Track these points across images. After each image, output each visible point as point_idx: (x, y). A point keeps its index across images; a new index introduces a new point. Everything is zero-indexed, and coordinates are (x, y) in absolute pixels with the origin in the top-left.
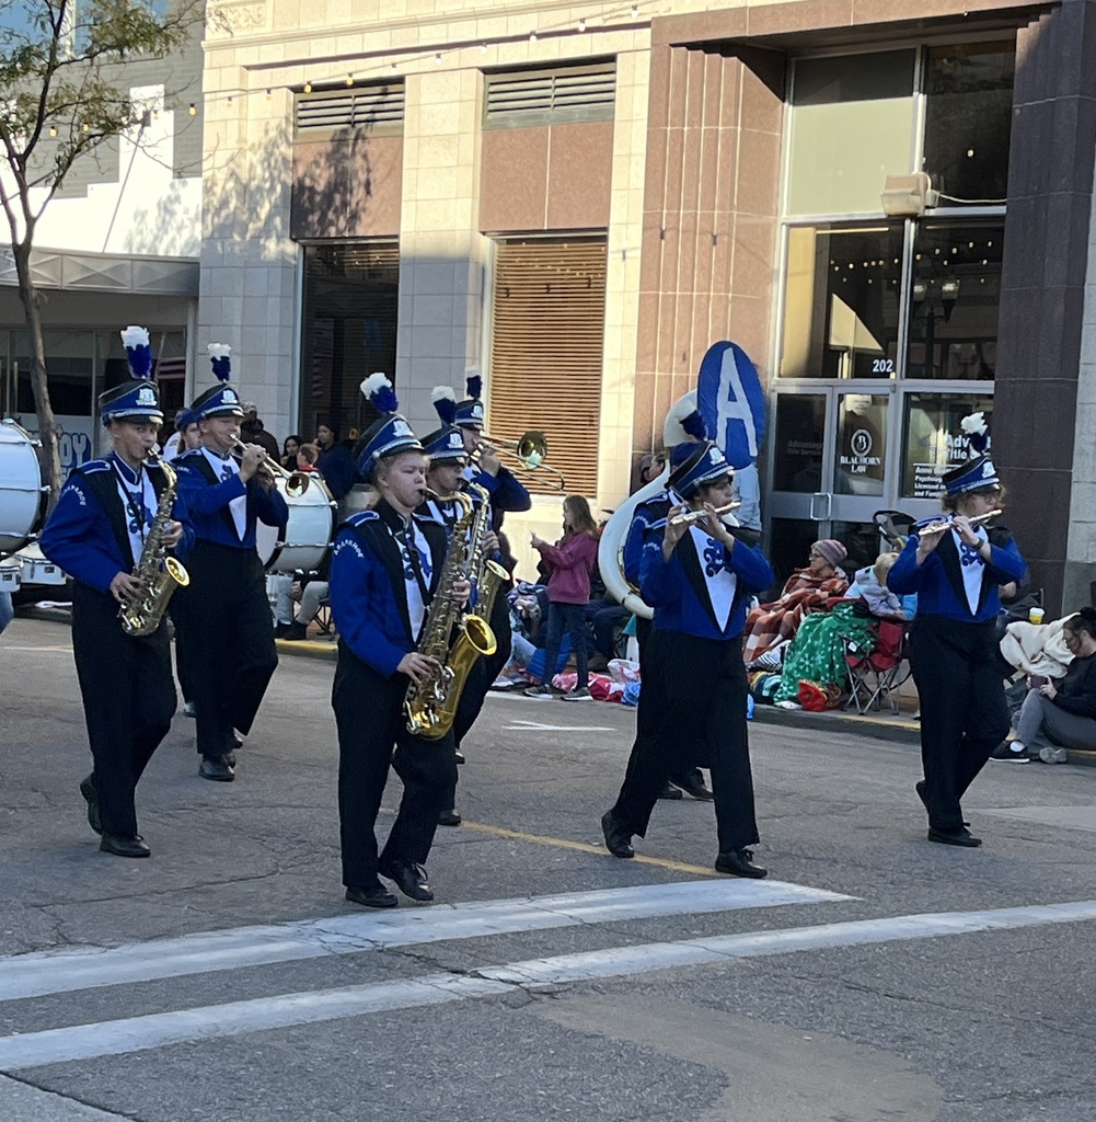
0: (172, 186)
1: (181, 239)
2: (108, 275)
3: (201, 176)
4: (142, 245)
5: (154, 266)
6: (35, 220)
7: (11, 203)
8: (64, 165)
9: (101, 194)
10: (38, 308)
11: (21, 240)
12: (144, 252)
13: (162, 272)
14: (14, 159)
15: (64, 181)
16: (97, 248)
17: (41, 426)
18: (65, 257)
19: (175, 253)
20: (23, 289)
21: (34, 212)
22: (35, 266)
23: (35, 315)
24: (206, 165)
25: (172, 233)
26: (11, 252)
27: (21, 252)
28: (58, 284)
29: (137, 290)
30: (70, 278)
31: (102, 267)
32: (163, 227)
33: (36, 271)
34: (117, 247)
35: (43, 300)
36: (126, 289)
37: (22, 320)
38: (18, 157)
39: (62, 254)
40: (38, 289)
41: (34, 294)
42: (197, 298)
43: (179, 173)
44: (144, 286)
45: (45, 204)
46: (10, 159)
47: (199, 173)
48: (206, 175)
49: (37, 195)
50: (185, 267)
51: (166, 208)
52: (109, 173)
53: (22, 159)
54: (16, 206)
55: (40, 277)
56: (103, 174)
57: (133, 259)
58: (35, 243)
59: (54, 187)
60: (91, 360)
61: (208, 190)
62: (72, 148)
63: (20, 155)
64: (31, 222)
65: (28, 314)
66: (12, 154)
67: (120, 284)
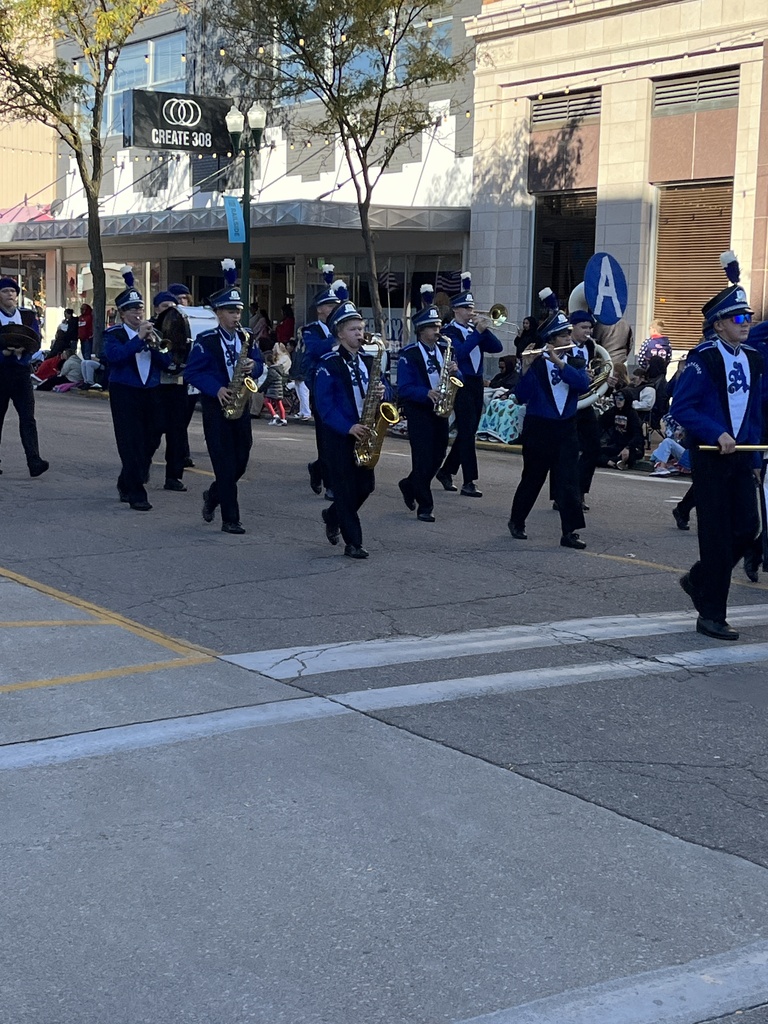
0: (455, 162)
1: (460, 196)
2: (415, 220)
4: (436, 200)
5: (442, 213)
6: (372, 187)
7: (357, 177)
8: (390, 153)
9: (411, 169)
10: (373, 242)
11: (363, 201)
12: (438, 204)
13: (448, 216)
14: (360, 151)
15: (389, 163)
16: (407, 203)
17: (375, 316)
18: (389, 210)
19: (456, 205)
20: (364, 231)
21: (371, 183)
22: (370, 216)
23: (372, 247)
24: (475, 150)
25: (455, 191)
26: (357, 208)
27: (363, 208)
28: (384, 227)
29: (432, 229)
30: (392, 223)
31: (411, 216)
32: (449, 188)
33: (372, 219)
34: (420, 202)
35: (376, 237)
36: (427, 229)
37: (363, 250)
38: (361, 148)
39: (387, 208)
40: (373, 230)
41: (371, 233)
42: (469, 233)
43: (459, 154)
44: (437, 226)
45: (378, 177)
46: (357, 150)
47: (471, 155)
48: (476, 155)
49: (373, 172)
50: (461, 213)
51: (452, 175)
52: (416, 157)
53: (364, 150)
54: (360, 179)
55: (374, 222)
56: (413, 157)
57: (430, 209)
58: (372, 202)
59: (383, 167)
60: (404, 273)
61: (478, 162)
62: (395, 142)
63: (363, 148)
64: (369, 189)
65: (367, 246)
66: (358, 147)
67: (421, 225)
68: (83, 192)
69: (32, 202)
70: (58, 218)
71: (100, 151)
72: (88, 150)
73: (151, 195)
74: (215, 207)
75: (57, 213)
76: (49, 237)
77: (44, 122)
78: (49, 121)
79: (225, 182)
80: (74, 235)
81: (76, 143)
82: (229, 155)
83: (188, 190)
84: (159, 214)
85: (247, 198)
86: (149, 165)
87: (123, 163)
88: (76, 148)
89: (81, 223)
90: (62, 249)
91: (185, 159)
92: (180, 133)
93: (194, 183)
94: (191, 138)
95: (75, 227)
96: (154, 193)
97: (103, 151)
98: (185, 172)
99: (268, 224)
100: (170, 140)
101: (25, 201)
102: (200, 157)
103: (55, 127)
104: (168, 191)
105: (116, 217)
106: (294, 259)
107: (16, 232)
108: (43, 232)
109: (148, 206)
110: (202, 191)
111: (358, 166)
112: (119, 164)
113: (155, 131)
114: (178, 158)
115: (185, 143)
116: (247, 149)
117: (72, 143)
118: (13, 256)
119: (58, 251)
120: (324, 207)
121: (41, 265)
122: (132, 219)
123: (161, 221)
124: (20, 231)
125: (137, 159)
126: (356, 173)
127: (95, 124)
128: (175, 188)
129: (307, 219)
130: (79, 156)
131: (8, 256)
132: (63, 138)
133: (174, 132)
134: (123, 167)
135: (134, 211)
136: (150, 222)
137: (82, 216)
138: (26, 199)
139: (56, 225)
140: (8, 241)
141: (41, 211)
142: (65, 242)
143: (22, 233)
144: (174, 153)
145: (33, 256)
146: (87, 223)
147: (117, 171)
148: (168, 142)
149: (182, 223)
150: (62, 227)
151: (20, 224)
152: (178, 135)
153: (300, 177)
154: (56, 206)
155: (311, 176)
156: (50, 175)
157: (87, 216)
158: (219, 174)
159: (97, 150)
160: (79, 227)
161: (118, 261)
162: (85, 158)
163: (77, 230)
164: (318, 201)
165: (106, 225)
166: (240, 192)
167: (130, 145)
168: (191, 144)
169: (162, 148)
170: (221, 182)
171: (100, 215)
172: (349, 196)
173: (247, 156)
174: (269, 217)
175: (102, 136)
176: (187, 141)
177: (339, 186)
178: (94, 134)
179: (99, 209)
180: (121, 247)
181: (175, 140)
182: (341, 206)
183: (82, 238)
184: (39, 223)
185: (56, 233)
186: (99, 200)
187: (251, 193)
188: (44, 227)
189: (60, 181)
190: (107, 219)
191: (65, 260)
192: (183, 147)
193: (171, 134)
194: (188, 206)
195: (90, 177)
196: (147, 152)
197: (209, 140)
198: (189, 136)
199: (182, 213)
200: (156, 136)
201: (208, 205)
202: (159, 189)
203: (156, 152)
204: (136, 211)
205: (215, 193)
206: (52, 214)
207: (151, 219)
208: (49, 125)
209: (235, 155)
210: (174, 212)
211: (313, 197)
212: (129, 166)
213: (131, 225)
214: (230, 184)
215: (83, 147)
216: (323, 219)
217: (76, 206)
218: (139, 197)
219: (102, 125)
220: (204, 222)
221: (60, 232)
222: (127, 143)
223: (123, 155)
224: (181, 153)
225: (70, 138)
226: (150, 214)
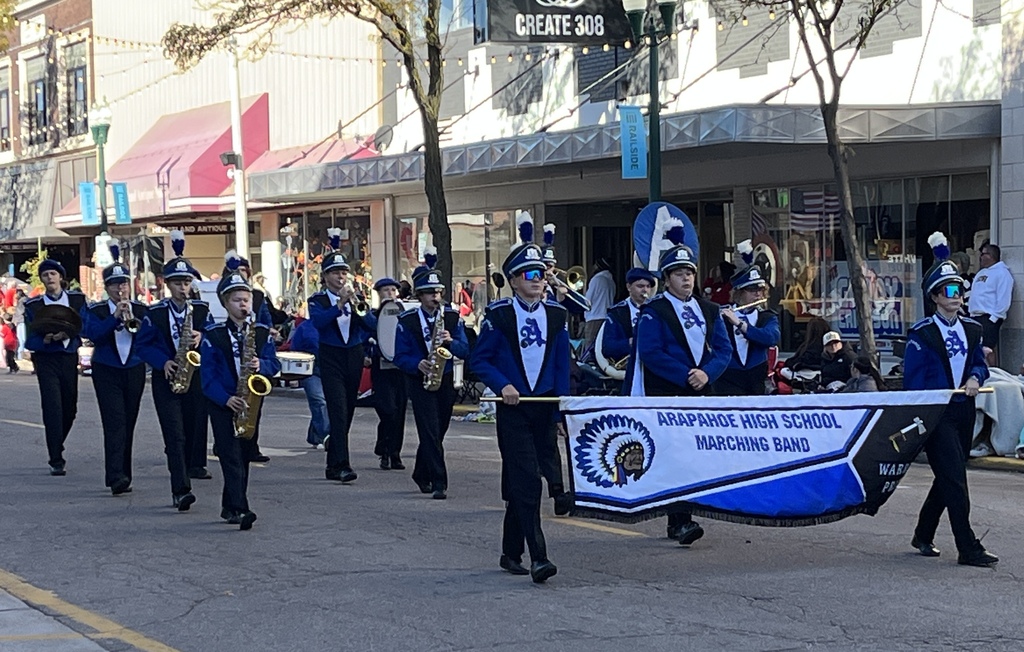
0: (975, 32)
1: (985, 84)
2: (912, 124)
3: (1000, 22)
4: (946, 91)
5: (958, 112)
6: (841, 79)
7: (818, 68)
8: (866, 26)
9: (905, 49)
10: (846, 162)
11: (828, 100)
12: (949, 99)
13: (965, 116)
14: (821, 25)
15: (867, 42)
16: (903, 100)
17: (852, 273)
18: (872, 111)
19: (978, 96)
20: (832, 146)
21: (840, 73)
22: (843, 123)
23: (844, 168)
24: (1004, 10)
25: (976, 76)
26: (819, 111)
27: (829, 111)
28: (866, 138)
29: (941, 136)
30: (877, 131)
31: (907, 118)
32: (966, 71)
33: (846, 127)
34: (924, 96)
35: (850, 154)
36: (932, 136)
37: (832, 175)
38: (823, 22)
39: (869, 109)
40: (845, 144)
41: (842, 148)
42: (1000, 139)
43: (980, 21)
44: (951, 131)
45: (848, 69)
46: (817, 26)
47: (998, 19)
48: (1004, 20)
49: (841, 58)
50: (977, 113)
51: (970, 52)
52: (912, 29)
53: (827, 24)
54: (824, 70)
55: (848, 131)
56: (904, 30)
57: (937, 107)
58: (841, 102)
59: (858, 48)
60: (901, 206)
61: (1008, 31)
62: (874, 9)
63: (826, 21)
64: (837, 81)
65: (837, 168)
66: (818, 20)
67: (927, 133)
68: (418, 115)
69: (349, 133)
70: (386, 153)
71: (438, 52)
72: (421, 54)
73: (518, 113)
74: (613, 126)
75: (384, 145)
76: (371, 181)
77: (357, 14)
78: (364, 12)
79: (626, 84)
80: (407, 176)
81: (403, 43)
82: (628, 45)
83: (571, 99)
84: (527, 140)
85: (654, 106)
86: (513, 67)
87: (477, 67)
88: (405, 49)
89: (415, 159)
90: (393, 198)
91: (567, 54)
92: (557, 17)
93: (580, 88)
94: (574, 25)
95: (408, 165)
96: (523, 108)
97: (443, 52)
98: (567, 73)
99: (688, 143)
100: (543, 29)
101: (339, 132)
102: (585, 51)
103: (373, 21)
104: (542, 104)
105: (466, 147)
106: (731, 194)
107: (325, 177)
108: (363, 174)
109: (516, 127)
110: (593, 100)
111: (819, 52)
112: (472, 69)
113: (519, 17)
114: (557, 55)
115: (565, 33)
116: (651, 32)
117: (399, 42)
118: (323, 212)
119: (387, 201)
120: (771, 114)
121: (364, 223)
122: (488, 147)
123: (529, 149)
124: (330, 176)
125: (493, 61)
126: (816, 62)
127: (431, 15)
128: (553, 99)
129: (747, 133)
130: (409, 61)
131: (317, 213)
132: (385, 36)
133: (549, 16)
134: (477, 73)
136: (515, 152)
137: (417, 149)
138: (341, 128)
139: (381, 163)
140: (313, 190)
141: (362, 144)
142: (395, 188)
143: (334, 175)
144: (551, 47)
145: (353, 210)
146: (423, 157)
147: (468, 79)
148: (539, 33)
149: (560, 150)
150: (388, 166)
151: (329, 165)
152: (554, 21)
153: (737, 71)
154: (382, 136)
155: (753, 68)
156: (373, 91)
157: (422, 149)
158: (617, 74)
159: (434, 50)
160: (412, 165)
161: (473, 211)
162: (417, 65)
163: (411, 169)
164: (762, 106)
165: (451, 158)
166: (646, 99)
167: (483, 41)
168: (574, 32)
169: (531, 41)
170: (620, 85)
171: (442, 145)
172: (806, 94)
173: (653, 46)
174: (689, 134)
175: (442, 30)
176: (568, 29)
177: (795, 81)
178: (430, 28)
179: (441, 137)
180: (477, 190)
181: (550, 29)
182: (796, 110)
183: (418, 180)
184: (357, 162)
185: (381, 174)
186: (440, 124)
187: (662, 99)
188: (363, 167)
189: (388, 100)
190: (453, 151)
191: (398, 213)
192: (561, 39)
193: (543, 21)
194: (572, 123)
195: (425, 91)
196: (511, 48)
197: (601, 25)
198: (572, 20)
199: (562, 134)
200: (522, 25)
201: (603, 121)
202: (530, 101)
203: (525, 49)
205: (611, 104)
206: (378, 147)
207: (516, 146)
208: (364, 19)
209: (636, 46)
210: (549, 134)
211: (755, 99)
212: (486, 71)
213: (487, 159)
214: (632, 88)
215: (415, 48)
216: (770, 132)
217: (409, 135)
218: (502, 114)
219: (441, 13)
220: (592, 146)
221: (386, 173)
222: (479, 36)
223: (478, 56)
224: (561, 47)
225: (396, 35)
226: (516, 139)
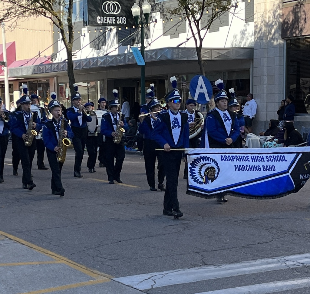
0: (245, 25)
1: (249, 41)
2: (225, 54)
3: (253, 21)
4: (236, 44)
5: (239, 50)
6: (203, 39)
7: (195, 36)
8: (210, 22)
9: (223, 30)
10: (204, 66)
11: (198, 46)
12: (237, 46)
13: (242, 52)
14: (196, 22)
15: (210, 27)
16: (222, 46)
18: (213, 50)
19: (246, 46)
20: (199, 61)
21: (202, 37)
22: (203, 54)
23: (203, 68)
25: (245, 40)
26: (196, 50)
27: (199, 49)
28: (210, 59)
29: (234, 58)
30: (214, 56)
31: (224, 52)
32: (242, 38)
33: (204, 55)
34: (228, 46)
35: (205, 64)
36: (231, 58)
40: (204, 61)
41: (203, 62)
42: (253, 59)
43: (247, 21)
44: (237, 57)
45: (205, 34)
46: (194, 22)
48: (255, 20)
50: (248, 50)
51: (243, 33)
54: (197, 36)
55: (205, 56)
57: (233, 49)
58: (203, 47)
59: (208, 29)
62: (213, 17)
63: (197, 20)
64: (201, 40)
65: (201, 68)
66: (195, 20)
67: (229, 57)
68: (65, 49)
69: (42, 55)
70: (55, 62)
71: (72, 28)
72: (66, 29)
73: (98, 49)
74: (129, 53)
75: (54, 60)
76: (50, 71)
77: (45, 16)
78: (47, 15)
79: (134, 40)
80: (62, 70)
81: (60, 26)
82: (134, 27)
83: (116, 46)
84: (101, 58)
85: (143, 47)
86: (96, 34)
87: (85, 34)
88: (61, 27)
89: (64, 64)
90: (57, 77)
91: (114, 30)
92: (111, 18)
93: (118, 41)
94: (116, 20)
95: (62, 66)
96: (100, 47)
97: (73, 28)
98: (114, 37)
99: (153, 60)
100: (106, 21)
101: (39, 55)
102: (120, 29)
103: (50, 18)
104: (106, 46)
105: (81, 60)
106: (168, 77)
107: (34, 70)
108: (47, 69)
109: (98, 53)
110: (123, 45)
111: (195, 31)
112: (83, 34)
113: (98, 17)
114: (111, 30)
115: (113, 23)
116: (142, 23)
117: (59, 25)
118: (34, 81)
119: (55, 78)
120: (180, 50)
121: (47, 85)
122: (88, 60)
123: (102, 61)
124: (36, 70)
125: (90, 32)
126: (194, 34)
127: (70, 16)
128: (110, 44)
129: (172, 57)
130: (62, 31)
131: (32, 82)
132: (54, 23)
133: (108, 17)
134: (85, 36)
135: (91, 56)
136: (97, 62)
137: (65, 61)
138: (39, 53)
139: (53, 65)
140: (30, 74)
141: (46, 59)
142: (57, 74)
143: (37, 69)
144: (109, 28)
145: (44, 81)
146: (67, 64)
147: (82, 38)
148: (105, 23)
149: (112, 62)
150: (55, 66)
151: (36, 66)
152: (110, 19)
153: (169, 36)
154: (53, 56)
155: (175, 35)
156: (50, 41)
157: (67, 61)
158: (130, 37)
159: (71, 28)
160: (63, 66)
161: (84, 81)
162: (65, 33)
163: (63, 67)
164: (178, 48)
165: (76, 64)
166: (140, 45)
167: (87, 25)
168: (116, 22)
169: (103, 26)
170: (131, 40)
171: (73, 59)
172: (191, 44)
173: (142, 27)
174: (154, 57)
175: (73, 21)
176: (114, 22)
177: (188, 40)
178: (69, 20)
179: (73, 57)
180: (84, 74)
181: (108, 21)
182: (188, 49)
183: (65, 71)
184: (45, 65)
185: (53, 69)
186: (72, 53)
187: (145, 45)
188: (47, 66)
189: (55, 45)
190: (77, 61)
191: (59, 82)
192: (112, 25)
193: (106, 19)
194: (116, 53)
195: (68, 42)
196: (96, 28)
197: (125, 20)
198: (115, 19)
199: (112, 56)
200: (99, 20)
201: (126, 52)
202: (103, 45)
203: (100, 28)
204: (92, 57)
205: (129, 46)
206: (52, 60)
207: (97, 60)
208: (47, 17)
209: (137, 27)
210: (109, 56)
211: (175, 45)
212: (88, 35)
213: (88, 64)
214: (136, 41)
215: (64, 27)
216: (180, 56)
217: (62, 56)
218: (93, 49)
219: (73, 16)
220: (122, 60)
221: (54, 69)
222: (85, 24)
223: (85, 30)
224: (112, 27)
225: (58, 23)
226: (98, 58)
